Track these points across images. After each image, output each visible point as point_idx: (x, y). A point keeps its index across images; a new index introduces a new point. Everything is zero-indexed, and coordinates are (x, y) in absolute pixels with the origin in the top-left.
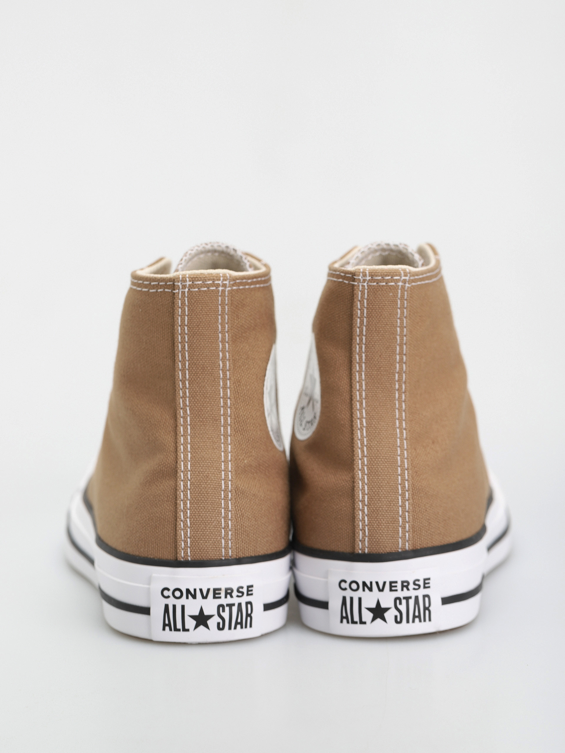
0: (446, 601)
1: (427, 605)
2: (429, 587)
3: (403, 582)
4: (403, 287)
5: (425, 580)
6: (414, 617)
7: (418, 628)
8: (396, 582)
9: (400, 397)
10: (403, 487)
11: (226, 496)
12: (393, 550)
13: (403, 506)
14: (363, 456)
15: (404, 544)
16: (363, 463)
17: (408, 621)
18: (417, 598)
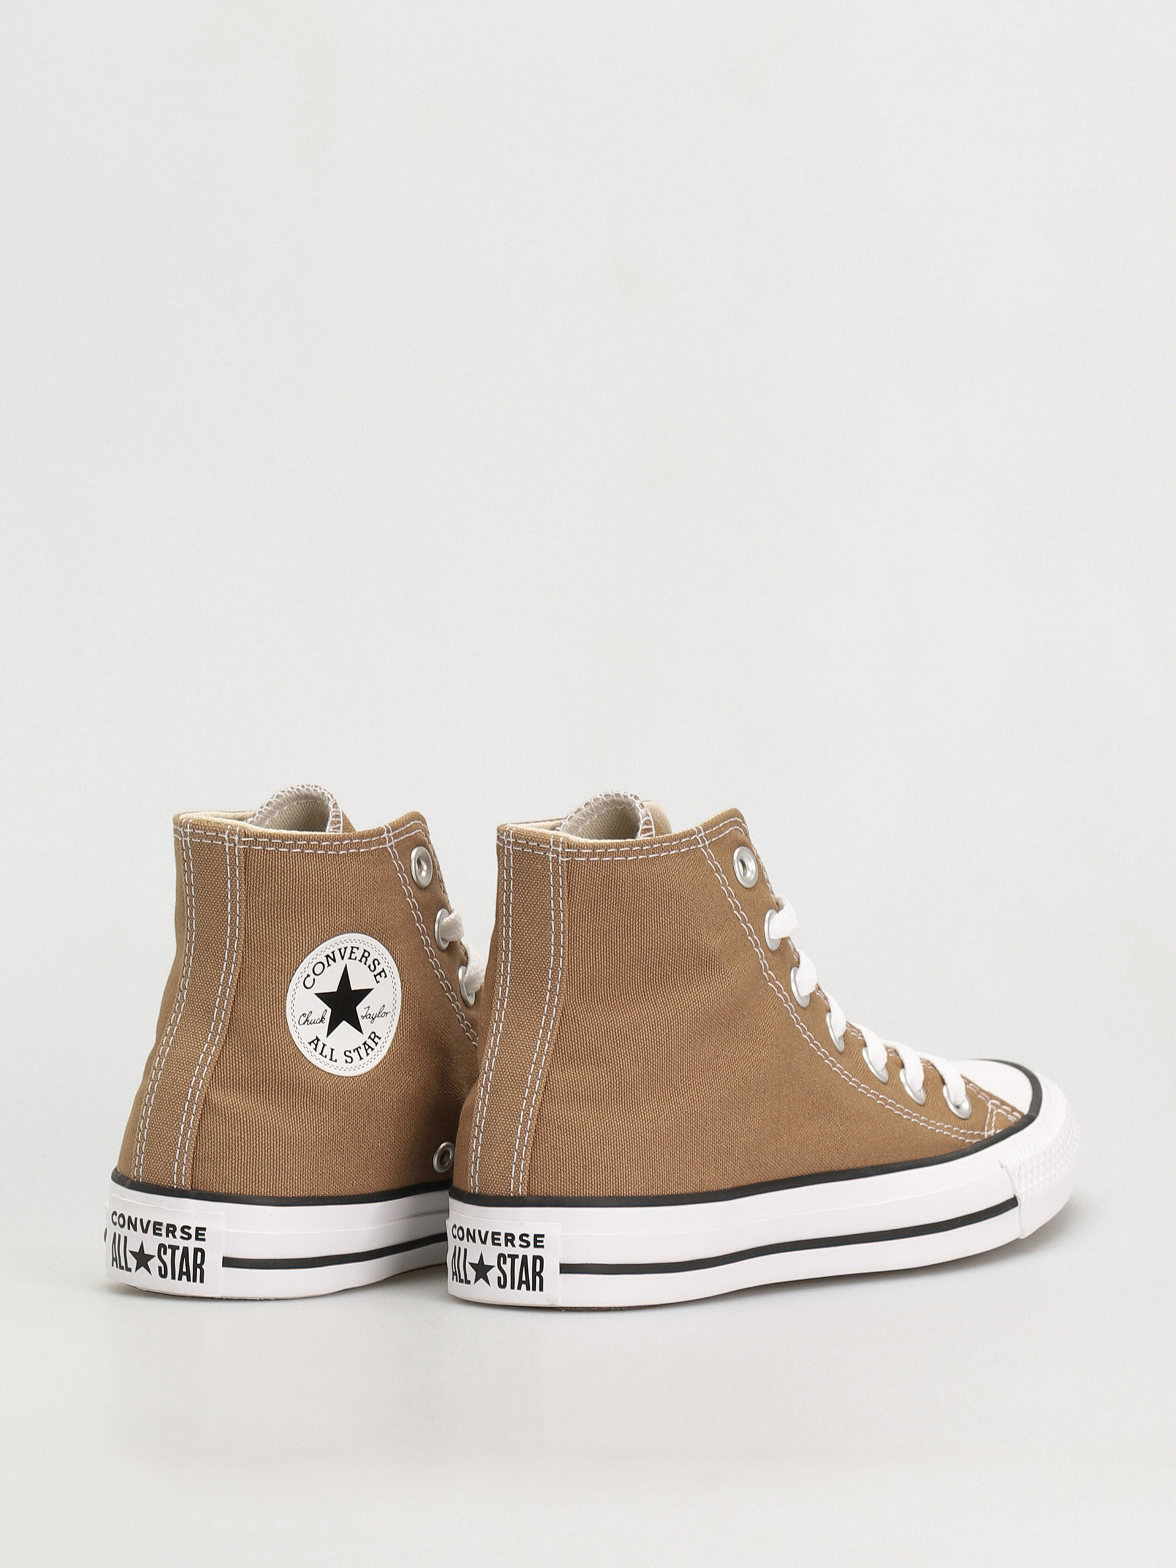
0: (566, 1269)
1: (538, 1269)
2: (542, 1247)
3: (507, 1235)
4: (555, 860)
5: (536, 1236)
6: (521, 1282)
7: (524, 1296)
8: (499, 1234)
9: (552, 999)
10: (527, 1114)
11: (190, 1108)
12: (504, 1193)
13: (522, 1139)
14: (490, 1069)
15: (516, 1187)
16: (488, 1078)
17: (513, 1287)
18: (525, 1258)
